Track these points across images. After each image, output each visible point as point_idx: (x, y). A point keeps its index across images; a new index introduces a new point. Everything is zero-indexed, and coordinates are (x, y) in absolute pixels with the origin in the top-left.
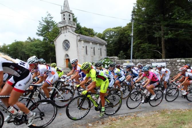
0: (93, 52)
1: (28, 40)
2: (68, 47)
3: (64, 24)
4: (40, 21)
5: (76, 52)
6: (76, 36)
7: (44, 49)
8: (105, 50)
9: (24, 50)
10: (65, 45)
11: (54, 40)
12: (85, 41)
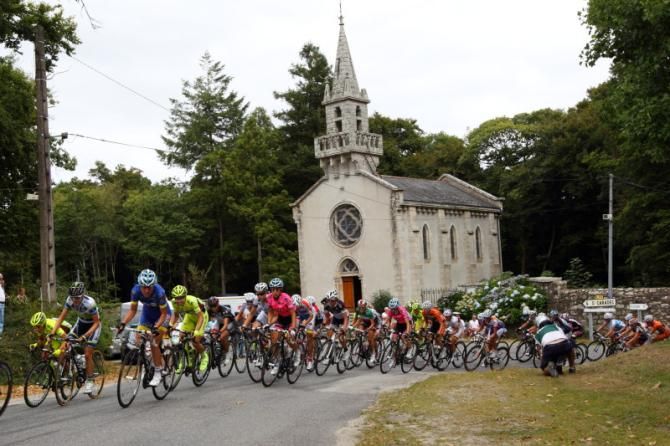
0: (450, 246)
1: (94, 180)
2: (354, 231)
3: (341, 145)
4: (174, 101)
5: (390, 251)
6: (389, 191)
7: (199, 227)
8: (494, 235)
9: (104, 231)
10: (338, 225)
11: (291, 205)
12: (422, 208)
